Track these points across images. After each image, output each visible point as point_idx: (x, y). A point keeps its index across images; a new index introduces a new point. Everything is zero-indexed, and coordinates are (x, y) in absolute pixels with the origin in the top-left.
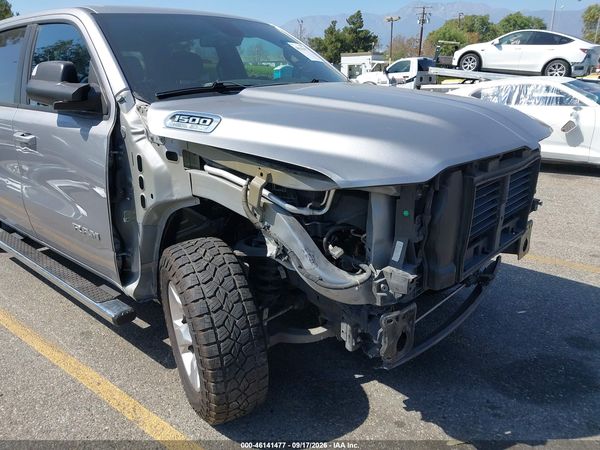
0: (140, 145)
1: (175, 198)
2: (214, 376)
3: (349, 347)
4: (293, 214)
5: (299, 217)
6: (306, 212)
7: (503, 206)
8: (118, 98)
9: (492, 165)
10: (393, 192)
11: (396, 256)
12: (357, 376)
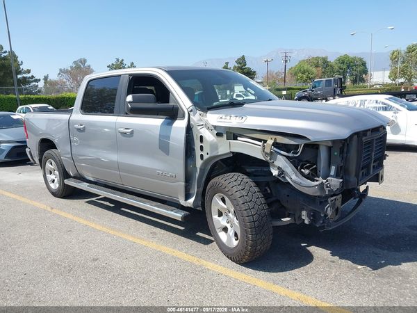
0: (202, 130)
1: (219, 154)
2: (252, 231)
3: (307, 222)
4: (285, 156)
5: (287, 157)
6: (290, 155)
7: (373, 154)
8: (189, 110)
9: (369, 133)
10: (330, 144)
11: (332, 173)
12: (303, 245)
